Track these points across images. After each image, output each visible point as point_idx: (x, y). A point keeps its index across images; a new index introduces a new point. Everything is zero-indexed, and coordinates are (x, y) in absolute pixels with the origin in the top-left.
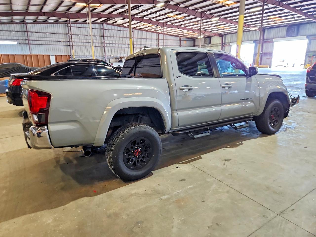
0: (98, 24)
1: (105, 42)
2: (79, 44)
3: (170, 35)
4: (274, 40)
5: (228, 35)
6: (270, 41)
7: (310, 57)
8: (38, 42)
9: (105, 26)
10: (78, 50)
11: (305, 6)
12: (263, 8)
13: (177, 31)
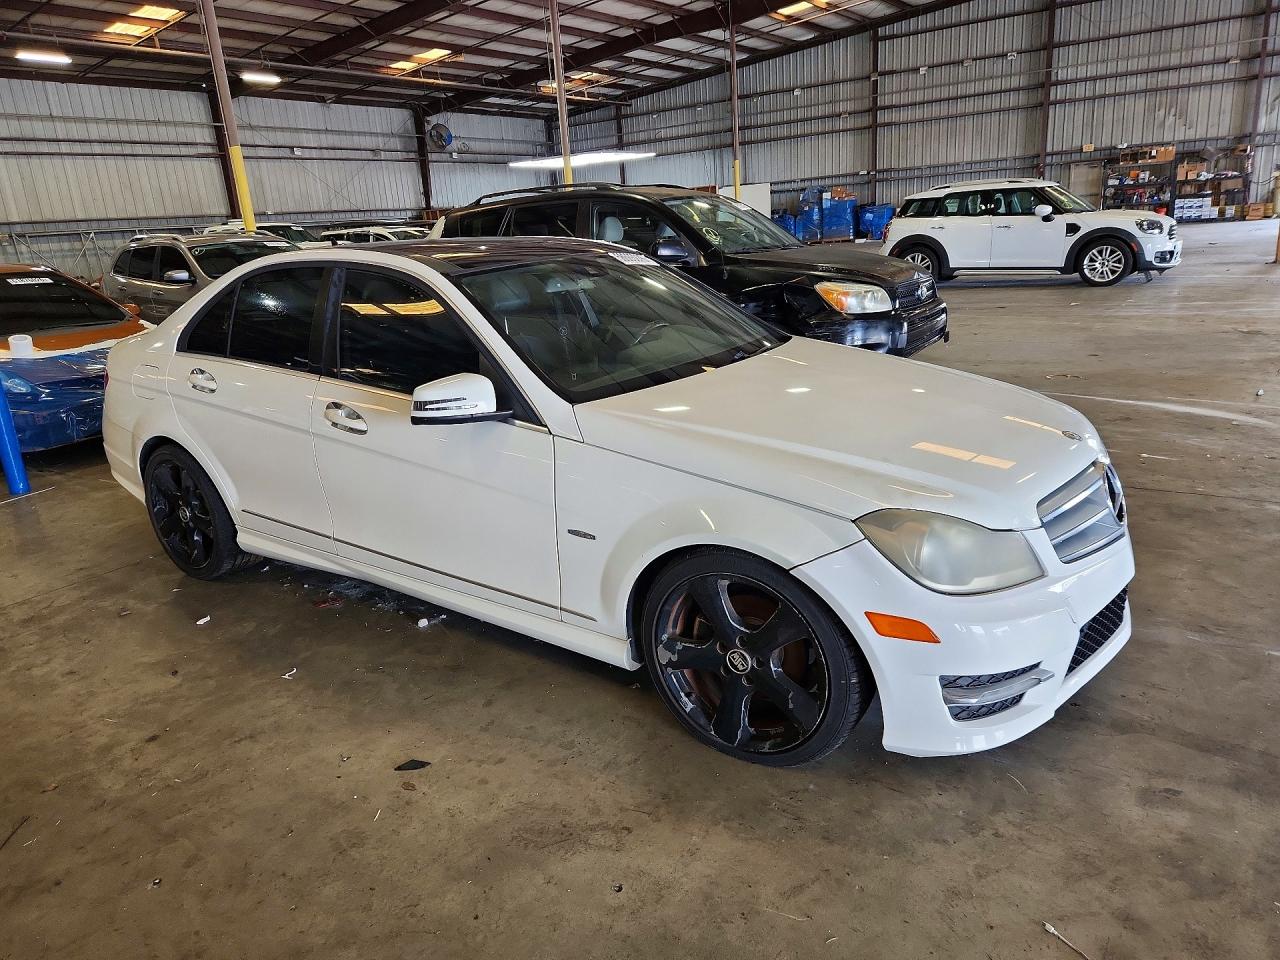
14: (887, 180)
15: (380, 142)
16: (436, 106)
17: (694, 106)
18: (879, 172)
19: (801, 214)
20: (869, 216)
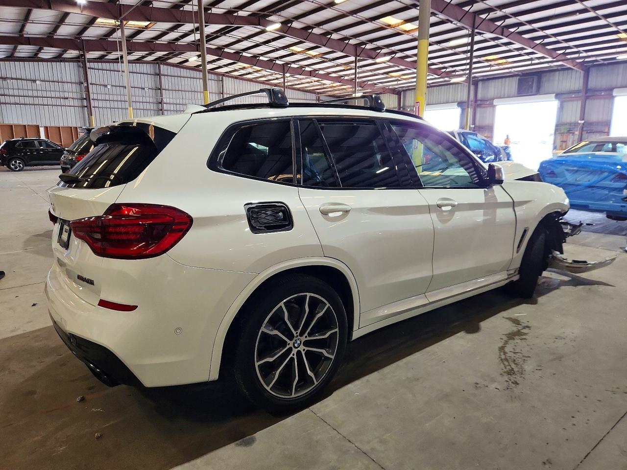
0: (148, 65)
1: (165, 100)
2: (108, 104)
3: (298, 90)
4: (495, 102)
5: (410, 92)
6: (488, 103)
7: (562, 134)
8: (17, 100)
9: (164, 69)
10: (105, 116)
11: (551, 36)
12: (473, 39)
13: (312, 82)
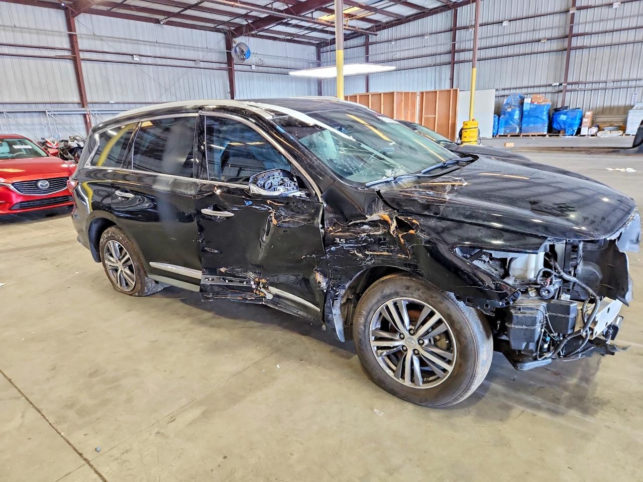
14: (575, 90)
15: (200, 55)
16: (239, 31)
17: (423, 35)
18: (569, 84)
19: (504, 114)
20: (563, 117)
